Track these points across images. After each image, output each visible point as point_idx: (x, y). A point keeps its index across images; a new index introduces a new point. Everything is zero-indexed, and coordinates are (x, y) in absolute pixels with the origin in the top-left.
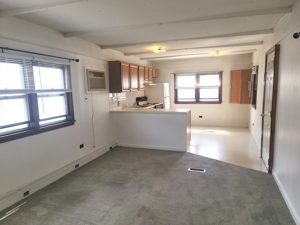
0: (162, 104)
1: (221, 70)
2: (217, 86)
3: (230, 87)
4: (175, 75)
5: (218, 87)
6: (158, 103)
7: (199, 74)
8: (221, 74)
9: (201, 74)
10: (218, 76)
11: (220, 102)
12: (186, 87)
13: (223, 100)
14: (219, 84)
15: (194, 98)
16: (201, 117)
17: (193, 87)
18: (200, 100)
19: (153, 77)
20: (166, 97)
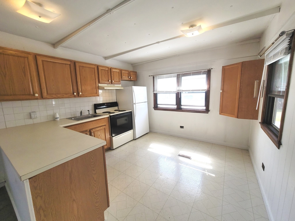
0: (131, 111)
1: (208, 68)
2: (202, 90)
3: (221, 91)
4: (153, 77)
5: (205, 91)
6: (126, 111)
7: (179, 74)
8: (208, 73)
9: (183, 74)
10: (205, 76)
11: (207, 110)
12: (165, 91)
13: (210, 108)
14: (205, 87)
15: (175, 103)
16: (182, 127)
17: (172, 91)
18: (182, 107)
19: (122, 79)
20: (135, 104)
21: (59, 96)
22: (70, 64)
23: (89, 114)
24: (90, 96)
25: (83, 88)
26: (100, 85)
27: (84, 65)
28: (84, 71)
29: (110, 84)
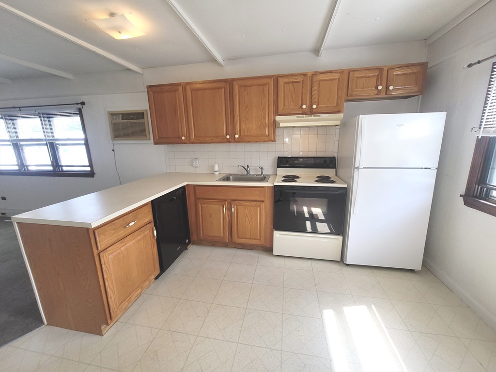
0: (345, 186)
19: (350, 98)
20: (358, 168)
21: (207, 139)
22: (224, 87)
23: (262, 173)
24: (256, 142)
25: (243, 126)
26: (278, 118)
27: (248, 83)
28: (247, 94)
29: (305, 113)
